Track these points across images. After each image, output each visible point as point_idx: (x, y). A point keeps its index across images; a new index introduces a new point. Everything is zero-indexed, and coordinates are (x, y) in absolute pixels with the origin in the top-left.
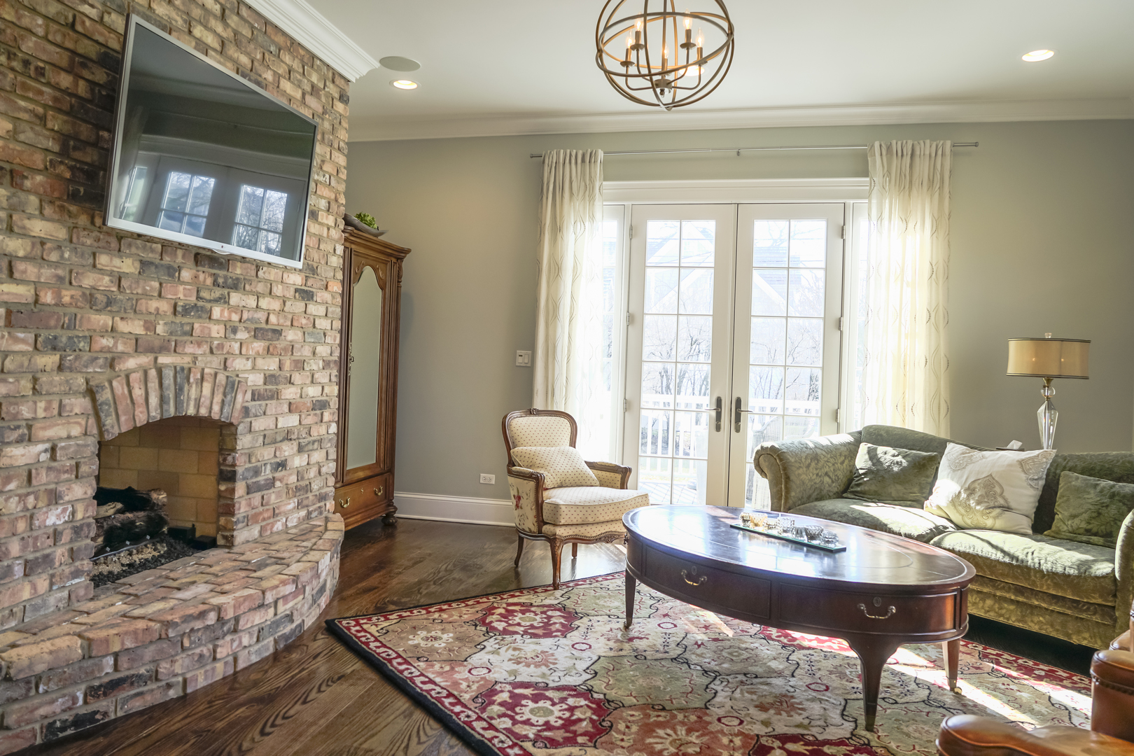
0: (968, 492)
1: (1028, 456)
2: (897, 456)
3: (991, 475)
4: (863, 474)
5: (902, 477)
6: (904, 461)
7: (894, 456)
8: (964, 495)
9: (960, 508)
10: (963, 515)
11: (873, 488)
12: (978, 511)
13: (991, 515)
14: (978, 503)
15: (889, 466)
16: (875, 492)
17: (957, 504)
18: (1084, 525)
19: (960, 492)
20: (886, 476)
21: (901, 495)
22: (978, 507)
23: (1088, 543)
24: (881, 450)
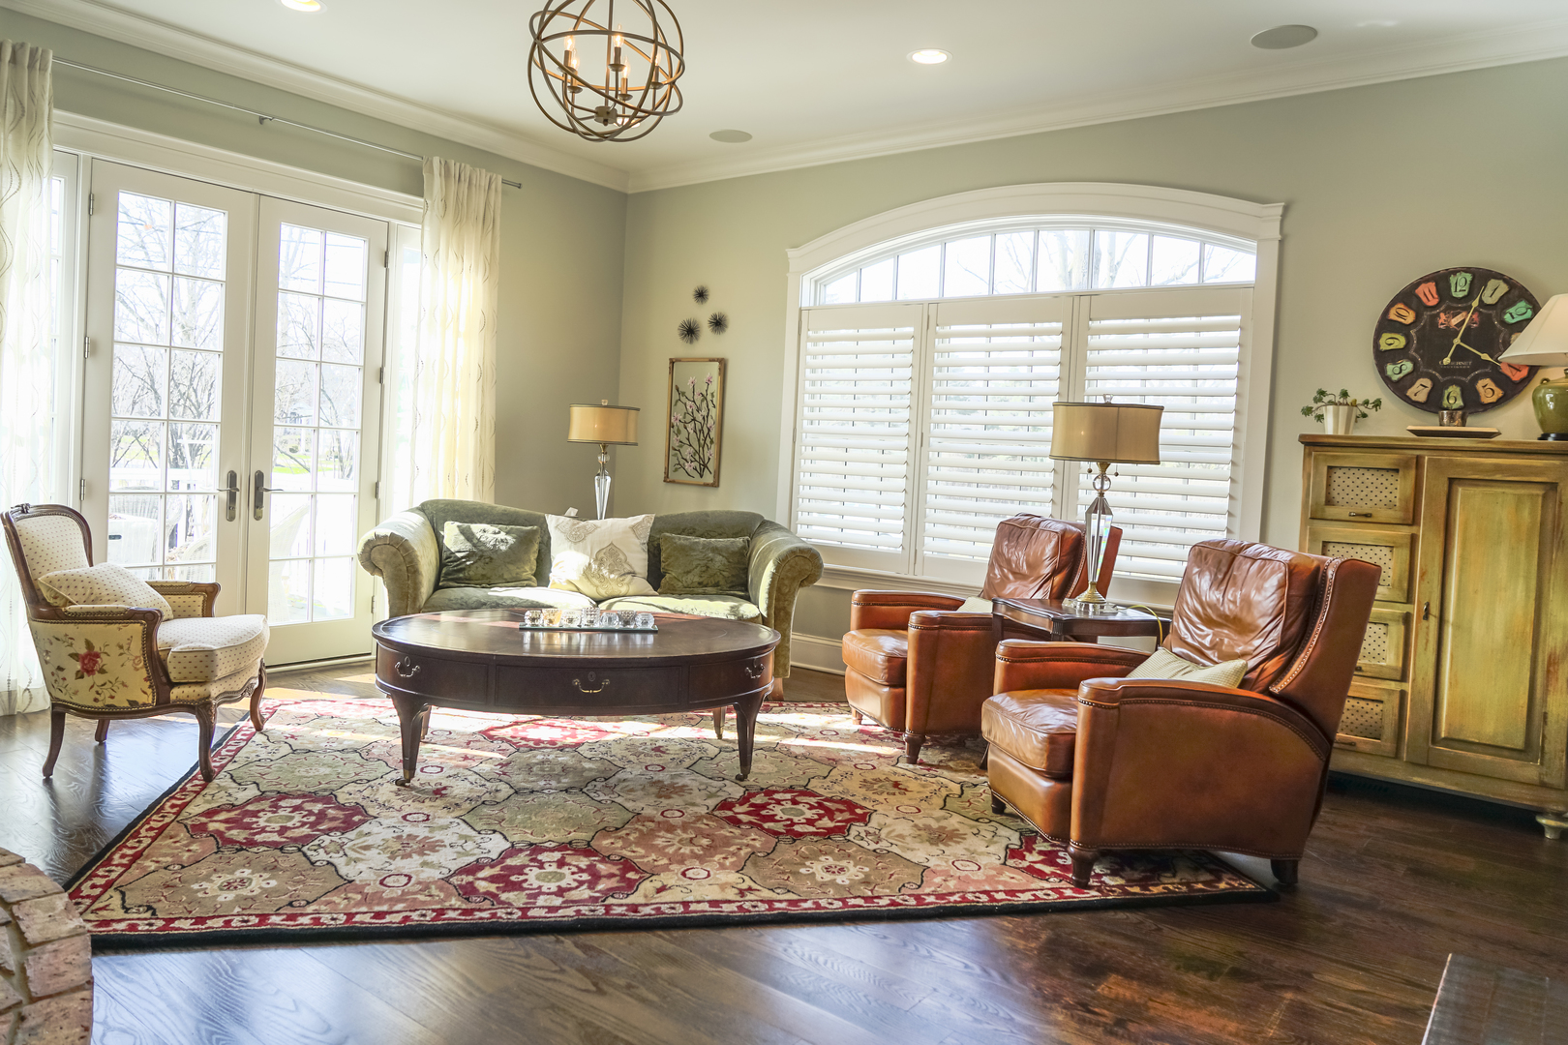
0: (598, 563)
1: (636, 522)
2: (499, 532)
3: (612, 544)
4: (463, 558)
5: (515, 555)
6: (509, 538)
7: (495, 533)
8: (594, 566)
9: (594, 580)
10: (597, 587)
11: (481, 571)
12: (613, 580)
13: (625, 582)
14: (611, 572)
15: (494, 545)
16: (483, 575)
17: (590, 576)
18: (697, 579)
19: (590, 564)
20: (494, 556)
21: (514, 575)
22: (612, 576)
23: (704, 594)
24: (476, 528)
